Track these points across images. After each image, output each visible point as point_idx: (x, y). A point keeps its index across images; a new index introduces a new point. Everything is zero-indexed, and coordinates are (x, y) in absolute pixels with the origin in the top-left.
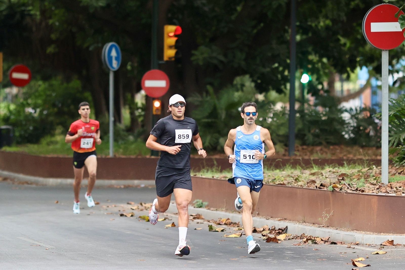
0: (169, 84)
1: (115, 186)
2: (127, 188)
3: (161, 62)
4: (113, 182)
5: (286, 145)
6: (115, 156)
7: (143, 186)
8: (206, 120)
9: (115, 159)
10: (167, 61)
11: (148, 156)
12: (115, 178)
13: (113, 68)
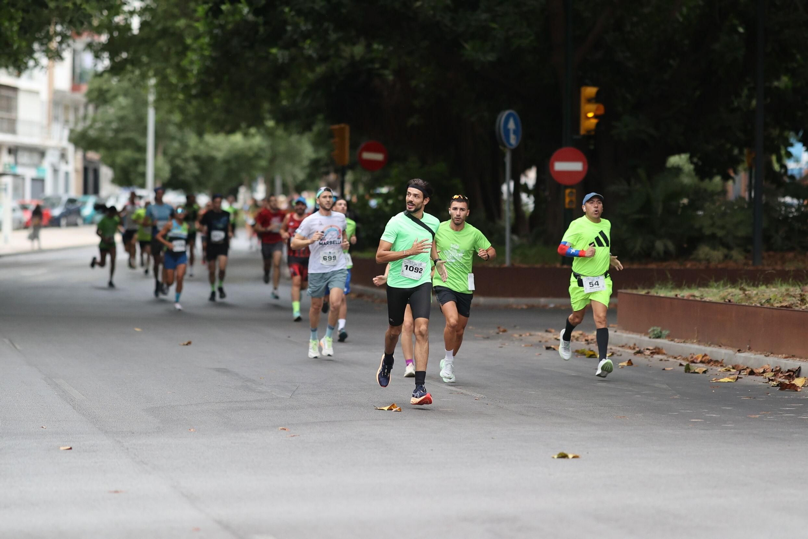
0: (586, 167)
1: (515, 306)
2: (531, 309)
3: (576, 137)
4: (511, 300)
5: (747, 251)
6: (513, 265)
7: (552, 306)
8: (637, 216)
9: (513, 269)
10: (584, 136)
11: (558, 265)
12: (513, 295)
13: (510, 144)
